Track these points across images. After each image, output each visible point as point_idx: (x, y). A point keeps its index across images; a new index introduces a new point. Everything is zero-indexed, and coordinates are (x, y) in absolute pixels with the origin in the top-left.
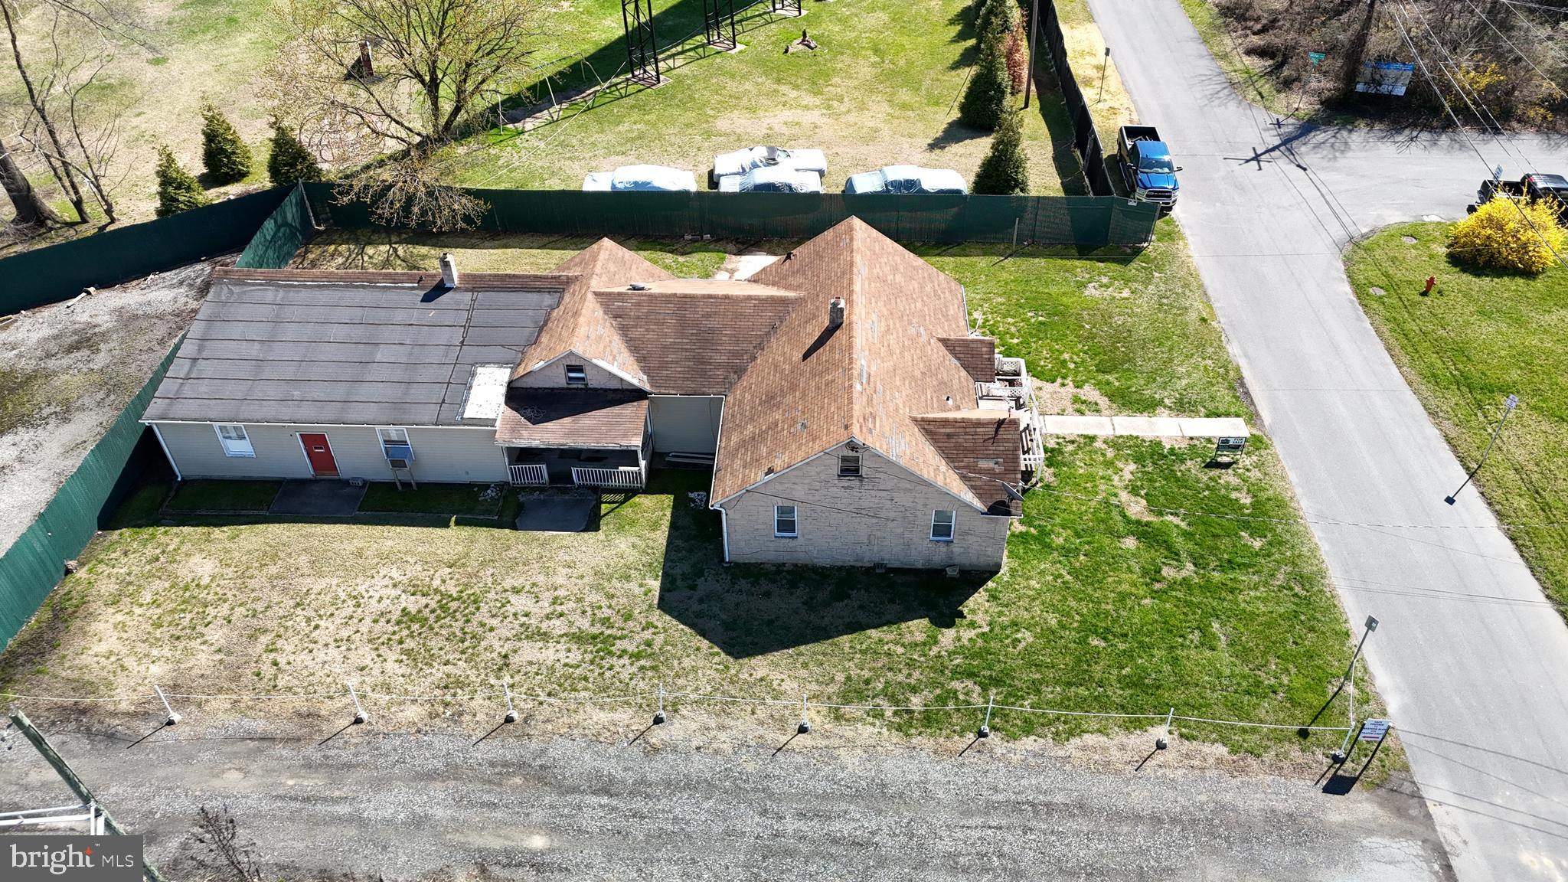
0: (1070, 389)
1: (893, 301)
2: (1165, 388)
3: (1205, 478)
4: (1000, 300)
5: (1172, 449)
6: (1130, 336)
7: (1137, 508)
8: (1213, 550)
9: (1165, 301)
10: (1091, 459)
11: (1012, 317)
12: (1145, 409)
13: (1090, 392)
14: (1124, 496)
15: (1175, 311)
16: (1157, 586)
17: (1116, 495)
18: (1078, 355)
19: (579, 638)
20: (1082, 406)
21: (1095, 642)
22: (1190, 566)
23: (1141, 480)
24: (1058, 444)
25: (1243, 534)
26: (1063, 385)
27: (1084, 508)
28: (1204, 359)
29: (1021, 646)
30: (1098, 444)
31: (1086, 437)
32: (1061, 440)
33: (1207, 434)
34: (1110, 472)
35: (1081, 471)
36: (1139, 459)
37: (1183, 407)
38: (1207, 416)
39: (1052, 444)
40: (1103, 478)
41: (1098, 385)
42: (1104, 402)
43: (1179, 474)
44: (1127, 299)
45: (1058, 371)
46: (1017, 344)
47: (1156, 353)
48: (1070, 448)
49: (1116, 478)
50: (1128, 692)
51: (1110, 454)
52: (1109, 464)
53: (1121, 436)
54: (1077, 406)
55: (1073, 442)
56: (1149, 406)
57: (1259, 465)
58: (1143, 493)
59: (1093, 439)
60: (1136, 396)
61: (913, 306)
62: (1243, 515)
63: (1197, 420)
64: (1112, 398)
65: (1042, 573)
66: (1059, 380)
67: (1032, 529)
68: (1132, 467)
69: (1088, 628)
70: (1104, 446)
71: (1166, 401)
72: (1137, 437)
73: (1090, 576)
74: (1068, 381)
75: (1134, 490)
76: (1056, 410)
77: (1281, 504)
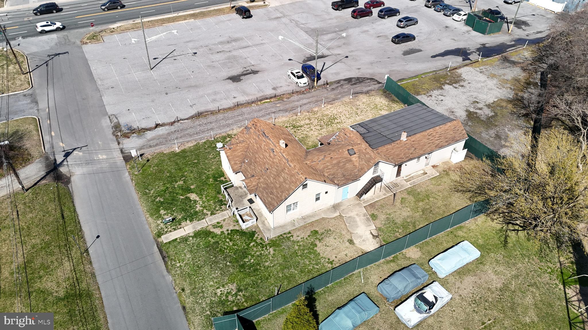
0: (224, 230)
1: (276, 167)
2: (193, 244)
3: (175, 214)
4: (267, 264)
5: (186, 220)
6: (211, 265)
7: (193, 196)
8: (170, 193)
9: (201, 295)
10: (210, 207)
11: (258, 256)
12: (198, 233)
13: (218, 231)
14: (198, 199)
15: (195, 291)
16: (184, 178)
17: (200, 198)
18: (227, 246)
19: (301, 126)
20: (218, 225)
21: (196, 161)
22: (176, 186)
23: (194, 206)
24: (221, 208)
25: (162, 200)
26: (228, 230)
27: (208, 191)
28: (180, 266)
29: (212, 154)
30: (209, 213)
31: (214, 214)
32: (221, 210)
33: (176, 231)
34: (203, 205)
35: (212, 202)
36: (196, 213)
37: (185, 239)
38: (176, 239)
39: (223, 207)
40: (205, 202)
41: (216, 235)
42: (212, 230)
43: (183, 212)
44: (217, 288)
45: (231, 236)
46: (250, 243)
47: (199, 260)
48: (217, 209)
49: (201, 203)
50: (186, 155)
51: (205, 211)
52: (205, 207)
53: (203, 219)
54: (220, 224)
55: (217, 210)
56: (197, 234)
57: (158, 225)
58: (192, 202)
59: (212, 214)
60: (202, 236)
61: (272, 176)
62: (163, 206)
63: (179, 236)
64: (210, 232)
65: (213, 170)
66: (230, 232)
67: (219, 179)
68: (197, 210)
69: (198, 163)
70: (207, 213)
71: (191, 239)
72: (198, 221)
73: (200, 174)
74: (226, 233)
75: (195, 201)
76: (226, 220)
77: (152, 215)
